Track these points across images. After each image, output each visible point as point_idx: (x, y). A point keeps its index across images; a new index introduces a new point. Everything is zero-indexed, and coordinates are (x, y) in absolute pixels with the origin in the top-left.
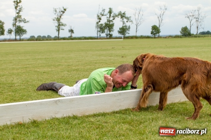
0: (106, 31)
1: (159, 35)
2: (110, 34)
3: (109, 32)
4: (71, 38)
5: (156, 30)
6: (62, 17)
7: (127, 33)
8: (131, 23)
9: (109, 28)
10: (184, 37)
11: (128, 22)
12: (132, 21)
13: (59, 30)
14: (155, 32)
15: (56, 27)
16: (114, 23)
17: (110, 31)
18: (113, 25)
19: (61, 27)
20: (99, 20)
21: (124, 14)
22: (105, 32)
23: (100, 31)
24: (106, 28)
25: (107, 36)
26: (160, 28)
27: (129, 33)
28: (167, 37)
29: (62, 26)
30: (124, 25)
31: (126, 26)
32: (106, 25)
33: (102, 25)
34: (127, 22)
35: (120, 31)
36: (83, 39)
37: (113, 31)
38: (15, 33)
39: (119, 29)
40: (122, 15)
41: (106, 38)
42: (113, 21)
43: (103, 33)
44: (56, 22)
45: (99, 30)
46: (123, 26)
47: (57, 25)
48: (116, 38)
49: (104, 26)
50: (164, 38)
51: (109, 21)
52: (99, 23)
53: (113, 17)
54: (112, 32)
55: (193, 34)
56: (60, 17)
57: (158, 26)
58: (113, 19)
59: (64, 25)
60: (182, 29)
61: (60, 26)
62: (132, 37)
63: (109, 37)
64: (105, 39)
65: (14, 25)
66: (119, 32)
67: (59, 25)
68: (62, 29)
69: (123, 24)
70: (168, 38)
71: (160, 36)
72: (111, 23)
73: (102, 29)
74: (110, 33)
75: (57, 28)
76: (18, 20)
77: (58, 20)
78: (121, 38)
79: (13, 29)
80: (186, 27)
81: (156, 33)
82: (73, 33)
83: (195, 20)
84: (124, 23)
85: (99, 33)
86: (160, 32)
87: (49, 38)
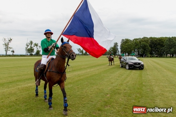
9: (31, 51)
20: (27, 46)
21: (37, 44)
23: (27, 52)
25: (30, 55)
31: (39, 50)
39: (36, 51)
40: (36, 45)
49: (29, 49)
51: (31, 47)
53: (34, 45)
58: (34, 47)
67: (7, 48)
68: (9, 50)
72: (33, 48)
74: (32, 53)
82: (14, 52)
84: (37, 49)
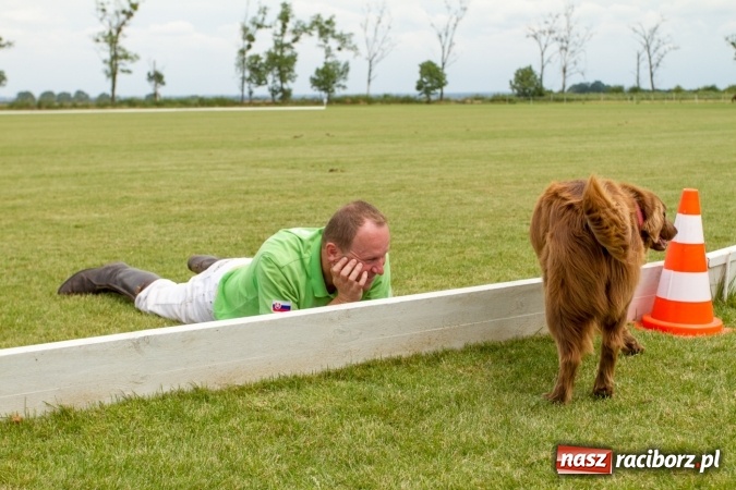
0: (270, 78)
1: (442, 94)
2: (282, 90)
3: (278, 83)
4: (153, 101)
5: (432, 76)
7: (339, 86)
8: (352, 53)
9: (279, 69)
10: (522, 101)
11: (344, 50)
12: (354, 48)
13: (113, 75)
14: (429, 85)
15: (105, 62)
16: (296, 55)
17: (283, 80)
18: (293, 59)
19: (123, 64)
20: (246, 43)
22: (266, 83)
23: (249, 80)
24: (271, 70)
25: (273, 95)
26: (446, 71)
27: (344, 87)
28: (467, 98)
29: (123, 61)
30: (329, 60)
31: (335, 64)
32: (272, 58)
33: (257, 58)
34: (339, 49)
35: (317, 78)
36: (196, 106)
37: (292, 78)
39: (312, 73)
40: (325, 28)
41: (270, 101)
42: (294, 45)
43: (259, 83)
44: (106, 46)
45: (247, 74)
46: (325, 63)
47: (107, 56)
48: (304, 102)
49: (263, 61)
50: (457, 102)
52: (249, 53)
53: (294, 32)
54: (289, 82)
55: (551, 92)
56: (119, 30)
57: (440, 65)
58: (295, 41)
59: (131, 58)
60: (517, 75)
61: (119, 62)
62: (355, 101)
63: (282, 98)
64: (268, 104)
66: (315, 82)
67: (115, 57)
68: (123, 71)
69: (327, 57)
70: (472, 103)
71: (444, 96)
72: (287, 53)
73: (256, 70)
74: (285, 86)
75: (107, 67)
77: (112, 40)
78: (318, 102)
80: (530, 68)
81: (433, 88)
82: (163, 84)
83: (555, 46)
84: (328, 52)
85: (246, 85)
86: (444, 84)
87: (80, 100)
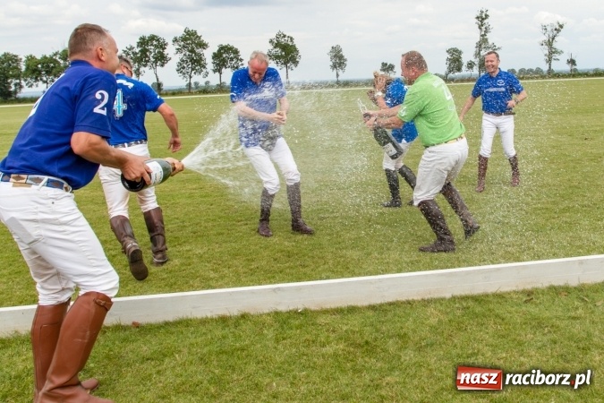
6: (556, 39)
13: (549, 61)
15: (546, 55)
19: (556, 56)
29: (555, 54)
38: (480, 68)
44: (546, 47)
47: (547, 52)
56: (553, 39)
59: (559, 53)
65: (478, 54)
67: (551, 52)
68: (556, 60)
75: (547, 58)
76: (483, 46)
77: (550, 43)
79: (476, 61)
82: (575, 65)
